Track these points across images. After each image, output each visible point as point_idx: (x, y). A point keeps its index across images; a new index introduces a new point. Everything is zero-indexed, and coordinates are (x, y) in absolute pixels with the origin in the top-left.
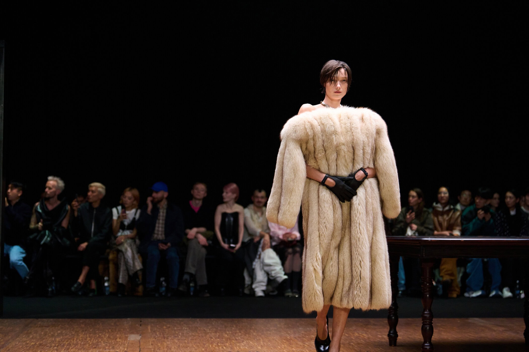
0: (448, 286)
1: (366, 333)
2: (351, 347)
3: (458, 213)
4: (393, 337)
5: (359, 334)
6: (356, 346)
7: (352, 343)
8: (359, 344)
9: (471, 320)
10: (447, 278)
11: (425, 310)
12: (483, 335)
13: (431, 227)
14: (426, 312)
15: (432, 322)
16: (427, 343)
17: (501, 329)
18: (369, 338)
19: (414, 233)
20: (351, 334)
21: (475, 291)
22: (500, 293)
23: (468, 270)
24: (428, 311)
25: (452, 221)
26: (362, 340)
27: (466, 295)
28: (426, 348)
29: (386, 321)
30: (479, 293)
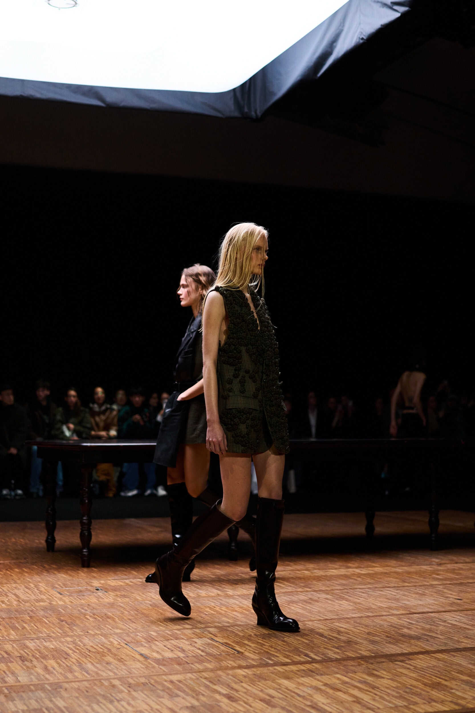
0: (104, 486)
1: (23, 539)
2: (8, 554)
3: (115, 413)
4: (51, 542)
5: (16, 539)
6: (13, 553)
7: (9, 550)
8: (15, 550)
9: (128, 521)
10: (103, 478)
11: (83, 516)
12: (139, 536)
13: (88, 425)
14: (85, 518)
15: (91, 527)
16: (85, 549)
17: (157, 530)
18: (26, 544)
19: (73, 434)
20: (7, 539)
21: (131, 490)
22: (155, 492)
23: (124, 470)
24: (87, 517)
25: (109, 421)
26: (19, 546)
27: (122, 494)
28: (85, 554)
29: (43, 524)
30: (135, 492)
